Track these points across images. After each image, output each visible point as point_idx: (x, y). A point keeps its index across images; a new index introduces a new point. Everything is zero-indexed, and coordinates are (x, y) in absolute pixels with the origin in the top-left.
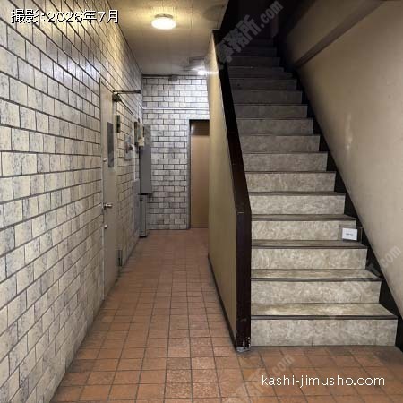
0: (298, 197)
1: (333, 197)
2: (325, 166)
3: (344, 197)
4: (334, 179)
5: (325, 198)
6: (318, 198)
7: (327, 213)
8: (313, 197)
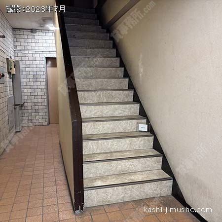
0: (112, 106)
1: (132, 105)
2: (127, 86)
3: (139, 105)
4: (132, 94)
5: (128, 106)
6: (124, 106)
7: (130, 115)
8: (121, 106)
